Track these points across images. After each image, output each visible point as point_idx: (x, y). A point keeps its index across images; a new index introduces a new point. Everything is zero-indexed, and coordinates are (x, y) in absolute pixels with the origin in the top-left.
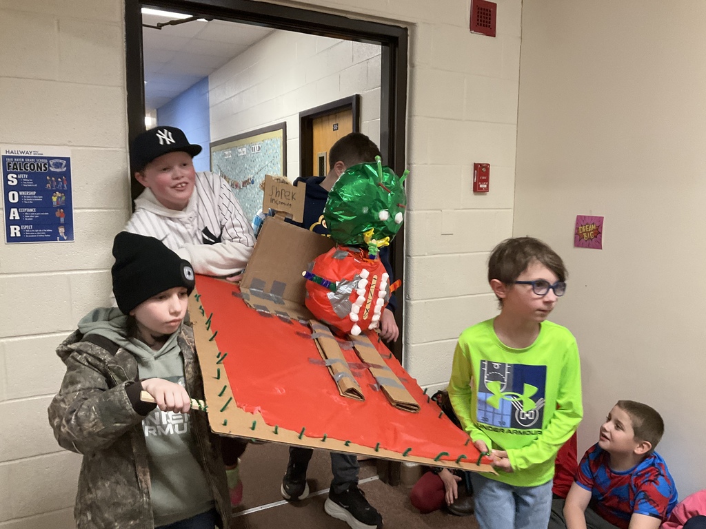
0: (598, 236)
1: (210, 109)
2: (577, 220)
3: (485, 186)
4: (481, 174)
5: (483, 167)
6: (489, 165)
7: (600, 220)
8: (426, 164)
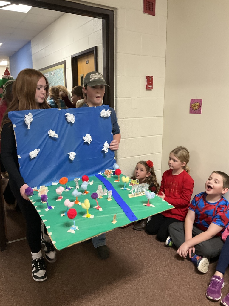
0: (200, 108)
1: (32, 56)
2: (191, 101)
3: (151, 87)
4: (149, 80)
5: (150, 78)
6: (153, 77)
7: (201, 101)
8: (124, 76)
